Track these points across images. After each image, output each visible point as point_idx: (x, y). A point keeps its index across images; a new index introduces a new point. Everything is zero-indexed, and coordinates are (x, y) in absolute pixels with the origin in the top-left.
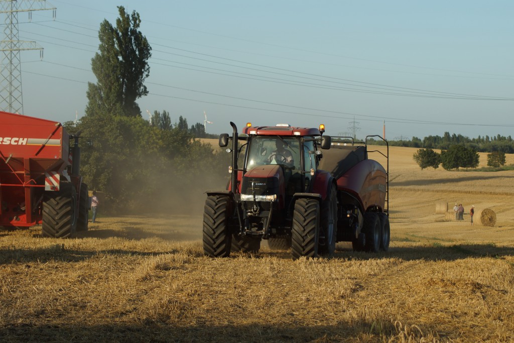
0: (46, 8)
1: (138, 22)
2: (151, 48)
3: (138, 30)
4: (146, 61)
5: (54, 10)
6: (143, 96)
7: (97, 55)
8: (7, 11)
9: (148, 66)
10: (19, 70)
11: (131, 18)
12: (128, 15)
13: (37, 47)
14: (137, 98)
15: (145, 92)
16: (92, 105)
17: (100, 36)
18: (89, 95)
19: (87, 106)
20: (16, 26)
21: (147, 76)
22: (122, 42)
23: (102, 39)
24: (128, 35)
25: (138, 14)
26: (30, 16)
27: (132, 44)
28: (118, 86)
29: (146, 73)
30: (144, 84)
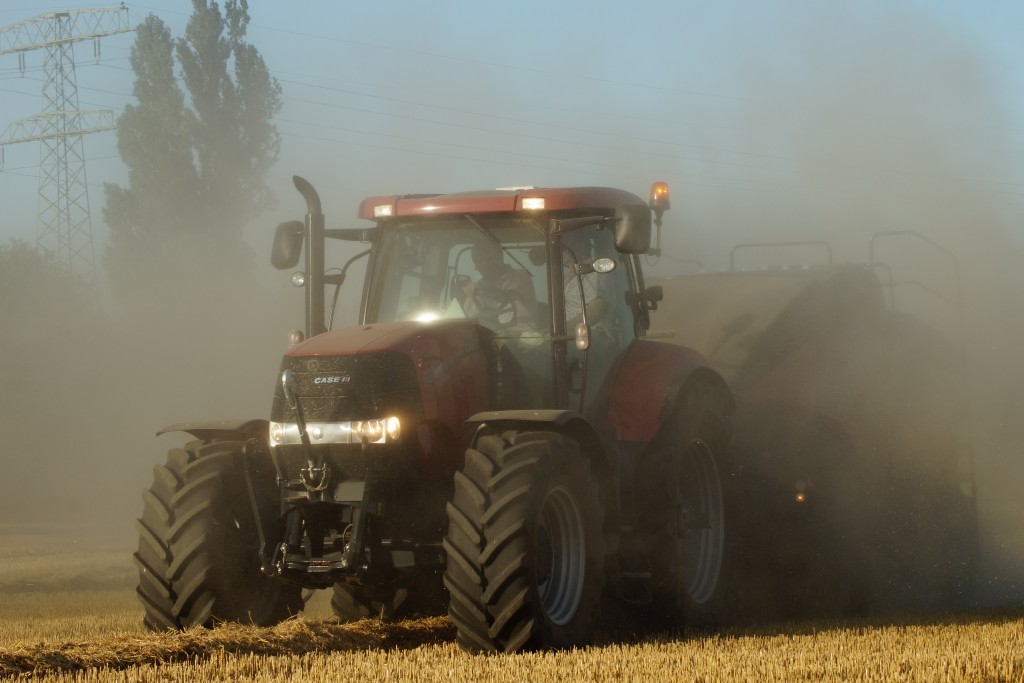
1: (241, 20)
10: (83, 181)
11: (223, 12)
12: (216, 5)
22: (200, 72)
26: (97, 52)
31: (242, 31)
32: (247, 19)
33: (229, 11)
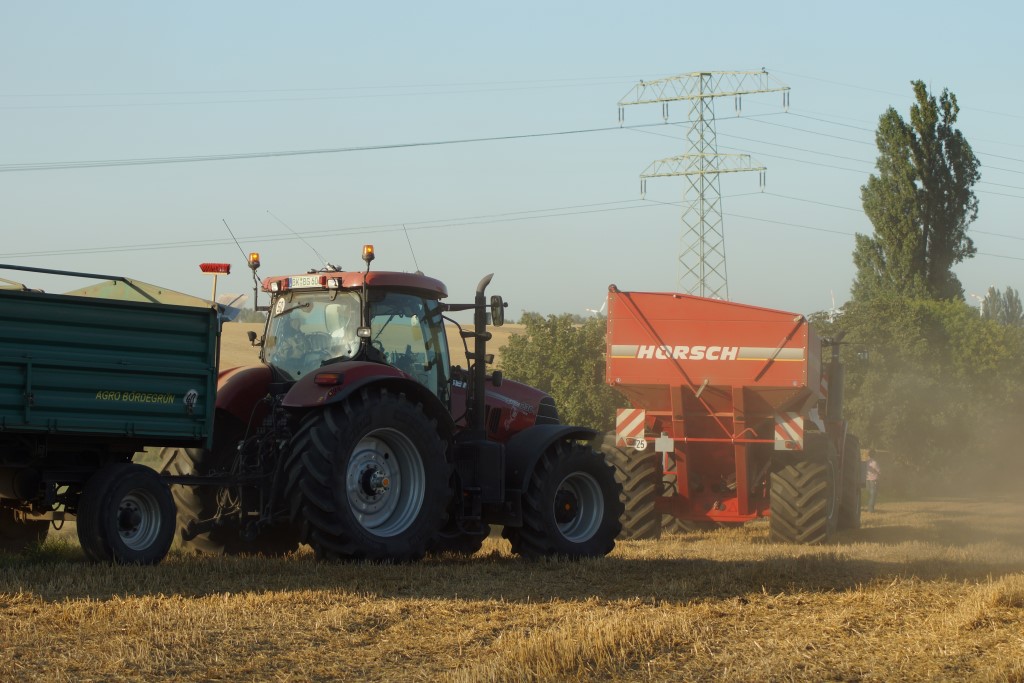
0: (771, 87)
1: (952, 110)
2: (978, 161)
3: (954, 127)
4: (971, 189)
5: (786, 92)
6: (966, 260)
7: (873, 179)
8: (691, 95)
9: (975, 198)
10: (719, 211)
11: (939, 104)
12: (933, 99)
13: (753, 166)
14: (954, 264)
15: (971, 250)
16: (864, 278)
17: (878, 140)
18: (858, 259)
19: (854, 280)
20: (712, 125)
21: (974, 218)
22: (922, 152)
23: (882, 147)
24: (935, 137)
25: (953, 97)
26: (738, 106)
27: (942, 156)
28: (915, 239)
29: (972, 213)
30: (967, 234)
31: (954, 119)
32: (957, 110)
33: (943, 103)
